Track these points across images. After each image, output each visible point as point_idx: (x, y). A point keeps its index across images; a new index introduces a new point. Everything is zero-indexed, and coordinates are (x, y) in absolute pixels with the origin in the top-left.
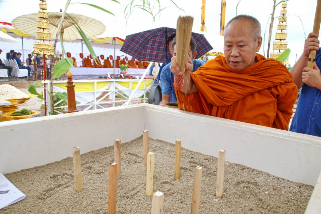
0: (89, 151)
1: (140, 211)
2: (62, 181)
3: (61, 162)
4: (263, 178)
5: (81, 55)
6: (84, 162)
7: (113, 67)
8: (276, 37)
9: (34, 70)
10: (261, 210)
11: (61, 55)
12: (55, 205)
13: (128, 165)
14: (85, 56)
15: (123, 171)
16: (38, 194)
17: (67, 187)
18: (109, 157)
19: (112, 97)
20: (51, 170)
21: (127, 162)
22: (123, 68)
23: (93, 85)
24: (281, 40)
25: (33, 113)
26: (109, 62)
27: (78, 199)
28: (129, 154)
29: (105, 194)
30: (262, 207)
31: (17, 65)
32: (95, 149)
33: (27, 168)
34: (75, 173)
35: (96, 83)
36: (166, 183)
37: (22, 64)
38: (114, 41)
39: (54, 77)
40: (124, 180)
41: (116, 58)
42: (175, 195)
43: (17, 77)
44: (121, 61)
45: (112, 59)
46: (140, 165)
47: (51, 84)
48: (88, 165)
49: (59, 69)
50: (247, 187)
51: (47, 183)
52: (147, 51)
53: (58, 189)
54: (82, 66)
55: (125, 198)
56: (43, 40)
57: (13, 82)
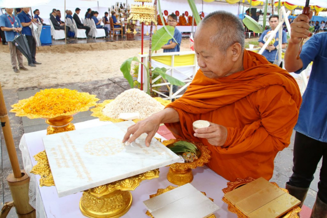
9: (110, 30)
37: (99, 23)
39: (152, 49)
47: (150, 57)
56: (143, 3)
57: (92, 44)
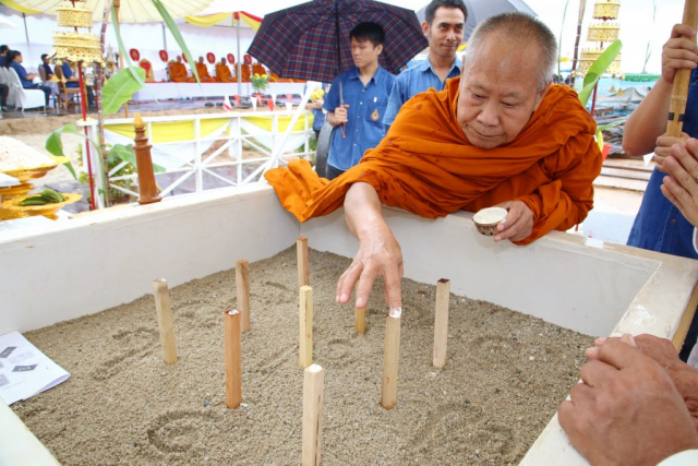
0: (188, 280)
1: (287, 396)
2: (138, 343)
3: (132, 304)
4: (529, 330)
5: (163, 55)
6: (177, 303)
7: (235, 81)
8: (596, 12)
9: (57, 92)
10: (516, 391)
11: (117, 56)
12: (127, 389)
13: (266, 306)
14: (172, 58)
15: (255, 320)
16: (92, 369)
17: (146, 354)
18: (228, 292)
19: (236, 152)
20: (115, 320)
21: (264, 301)
22: (258, 84)
23: (193, 127)
24: (605, 19)
25: (67, 198)
26: (227, 69)
27: (169, 377)
28: (267, 283)
29: (223, 365)
30: (517, 386)
31: (19, 81)
32: (200, 275)
33: (67, 319)
34: (161, 329)
35: (198, 122)
36: (338, 341)
37: (29, 78)
38: (235, 21)
39: (104, 111)
40: (258, 338)
41: (242, 61)
42: (354, 365)
43: (20, 109)
44: (254, 67)
45: (232, 61)
46: (288, 306)
47: (100, 127)
48: (185, 310)
49: (115, 92)
50: (496, 348)
51: (109, 347)
52: (295, 58)
53: (129, 359)
54: (166, 79)
55: (259, 373)
56: (76, 28)
57: (14, 121)
